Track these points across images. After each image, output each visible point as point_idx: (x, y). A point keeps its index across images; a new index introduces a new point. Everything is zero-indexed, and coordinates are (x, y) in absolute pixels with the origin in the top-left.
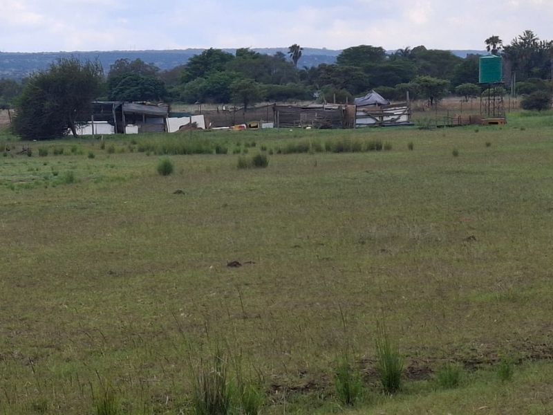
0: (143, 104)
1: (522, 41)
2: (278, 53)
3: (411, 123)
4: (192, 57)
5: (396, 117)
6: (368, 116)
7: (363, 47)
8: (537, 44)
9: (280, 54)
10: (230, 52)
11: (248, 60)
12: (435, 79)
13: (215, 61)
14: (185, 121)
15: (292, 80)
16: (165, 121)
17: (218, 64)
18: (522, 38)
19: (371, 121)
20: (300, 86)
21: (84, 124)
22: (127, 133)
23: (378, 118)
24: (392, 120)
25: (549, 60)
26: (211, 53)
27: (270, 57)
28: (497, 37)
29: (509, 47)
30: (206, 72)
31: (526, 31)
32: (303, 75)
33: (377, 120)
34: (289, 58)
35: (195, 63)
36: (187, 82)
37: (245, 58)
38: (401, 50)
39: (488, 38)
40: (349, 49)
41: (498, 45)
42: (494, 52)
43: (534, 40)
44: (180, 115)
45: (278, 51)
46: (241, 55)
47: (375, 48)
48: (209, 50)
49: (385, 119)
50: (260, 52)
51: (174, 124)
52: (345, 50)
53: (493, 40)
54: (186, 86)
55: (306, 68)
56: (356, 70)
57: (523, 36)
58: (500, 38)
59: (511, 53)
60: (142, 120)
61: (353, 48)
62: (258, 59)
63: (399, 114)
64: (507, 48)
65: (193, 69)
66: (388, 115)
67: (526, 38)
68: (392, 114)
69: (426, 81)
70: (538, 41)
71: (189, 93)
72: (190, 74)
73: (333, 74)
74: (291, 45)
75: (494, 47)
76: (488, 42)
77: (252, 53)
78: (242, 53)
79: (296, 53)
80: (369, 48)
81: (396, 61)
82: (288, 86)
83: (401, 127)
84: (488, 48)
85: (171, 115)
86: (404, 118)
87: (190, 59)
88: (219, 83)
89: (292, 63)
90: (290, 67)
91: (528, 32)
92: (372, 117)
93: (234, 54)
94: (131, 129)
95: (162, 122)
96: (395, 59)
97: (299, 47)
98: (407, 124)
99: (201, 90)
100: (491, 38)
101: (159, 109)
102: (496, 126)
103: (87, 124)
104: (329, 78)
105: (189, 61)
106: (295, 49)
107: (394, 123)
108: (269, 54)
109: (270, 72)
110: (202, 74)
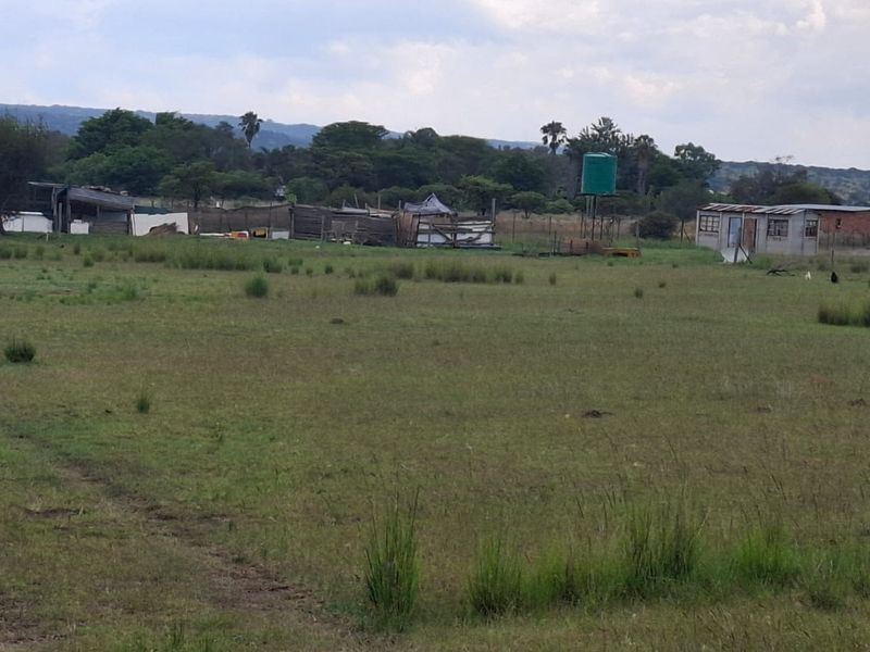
0: (99, 190)
1: (596, 132)
2: (221, 123)
3: (495, 246)
4: (88, 120)
5: (474, 236)
6: (436, 231)
7: (354, 124)
8: (618, 140)
9: (225, 127)
10: (146, 117)
11: (177, 131)
12: (491, 181)
13: (123, 130)
14: (158, 220)
15: (243, 166)
16: (129, 217)
17: (127, 134)
18: (596, 128)
19: (438, 239)
20: (255, 177)
21: (13, 215)
22: (72, 232)
23: (449, 236)
24: (470, 240)
25: (636, 165)
26: (117, 116)
27: (210, 128)
28: (560, 124)
29: (576, 140)
30: (107, 145)
31: (603, 119)
32: (259, 161)
33: (448, 239)
34: (239, 132)
35: (91, 129)
36: (77, 159)
37: (171, 127)
38: (411, 133)
39: (546, 124)
40: (333, 125)
41: (560, 137)
42: (554, 146)
43: (613, 132)
44: (152, 211)
45: (222, 120)
46: (164, 123)
47: (374, 127)
48: (114, 112)
49: (460, 237)
50: (195, 121)
51: (142, 224)
52: (326, 128)
53: (553, 129)
54: (76, 165)
55: (264, 149)
56: (359, 159)
57: (597, 125)
58: (563, 126)
59: (578, 149)
60: (95, 215)
61: (339, 124)
62: (189, 132)
63: (479, 231)
64: (573, 142)
65: (89, 140)
66: (464, 232)
67: (603, 129)
68: (470, 231)
69: (478, 184)
70: (620, 135)
71: (81, 176)
72: (83, 147)
73: (324, 162)
74: (243, 114)
75: (554, 138)
76: (545, 130)
77: (181, 121)
78: (164, 119)
79: (251, 125)
80: (364, 126)
81: (406, 148)
82: (237, 175)
83: (480, 251)
84: (545, 139)
85: (139, 210)
86: (486, 239)
87: (83, 123)
88: (131, 164)
89: (242, 140)
90: (240, 146)
91: (605, 120)
92: (441, 234)
93: (153, 121)
94: (79, 227)
95: (126, 220)
96: (403, 146)
97: (256, 116)
98: (490, 247)
99: (101, 173)
100: (550, 125)
101: (122, 199)
102: (625, 258)
103: (17, 215)
104: (316, 169)
105: (82, 126)
106: (250, 118)
107: (471, 245)
108: (208, 124)
109: (208, 152)
110: (100, 148)
